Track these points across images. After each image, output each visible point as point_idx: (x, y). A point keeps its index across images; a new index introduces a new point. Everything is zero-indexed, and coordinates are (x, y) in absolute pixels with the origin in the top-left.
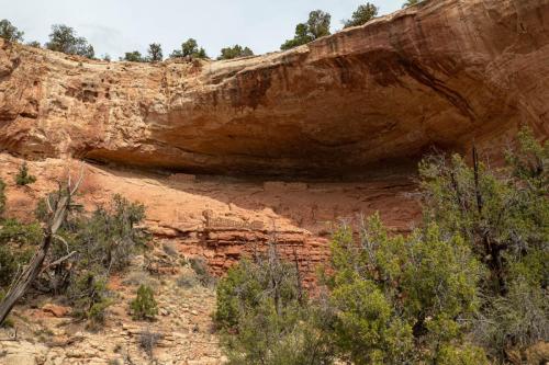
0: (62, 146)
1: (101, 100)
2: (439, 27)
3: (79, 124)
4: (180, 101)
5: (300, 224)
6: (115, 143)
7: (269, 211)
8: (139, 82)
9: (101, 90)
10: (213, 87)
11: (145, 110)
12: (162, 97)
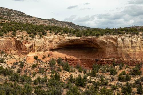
0: (48, 49)
1: (52, 43)
2: (95, 40)
3: (50, 46)
4: (62, 42)
5: (77, 58)
6: (54, 48)
7: (73, 56)
8: (56, 39)
9: (52, 41)
10: (67, 41)
11: (57, 43)
12: (59, 41)
